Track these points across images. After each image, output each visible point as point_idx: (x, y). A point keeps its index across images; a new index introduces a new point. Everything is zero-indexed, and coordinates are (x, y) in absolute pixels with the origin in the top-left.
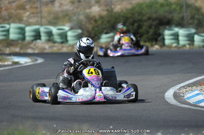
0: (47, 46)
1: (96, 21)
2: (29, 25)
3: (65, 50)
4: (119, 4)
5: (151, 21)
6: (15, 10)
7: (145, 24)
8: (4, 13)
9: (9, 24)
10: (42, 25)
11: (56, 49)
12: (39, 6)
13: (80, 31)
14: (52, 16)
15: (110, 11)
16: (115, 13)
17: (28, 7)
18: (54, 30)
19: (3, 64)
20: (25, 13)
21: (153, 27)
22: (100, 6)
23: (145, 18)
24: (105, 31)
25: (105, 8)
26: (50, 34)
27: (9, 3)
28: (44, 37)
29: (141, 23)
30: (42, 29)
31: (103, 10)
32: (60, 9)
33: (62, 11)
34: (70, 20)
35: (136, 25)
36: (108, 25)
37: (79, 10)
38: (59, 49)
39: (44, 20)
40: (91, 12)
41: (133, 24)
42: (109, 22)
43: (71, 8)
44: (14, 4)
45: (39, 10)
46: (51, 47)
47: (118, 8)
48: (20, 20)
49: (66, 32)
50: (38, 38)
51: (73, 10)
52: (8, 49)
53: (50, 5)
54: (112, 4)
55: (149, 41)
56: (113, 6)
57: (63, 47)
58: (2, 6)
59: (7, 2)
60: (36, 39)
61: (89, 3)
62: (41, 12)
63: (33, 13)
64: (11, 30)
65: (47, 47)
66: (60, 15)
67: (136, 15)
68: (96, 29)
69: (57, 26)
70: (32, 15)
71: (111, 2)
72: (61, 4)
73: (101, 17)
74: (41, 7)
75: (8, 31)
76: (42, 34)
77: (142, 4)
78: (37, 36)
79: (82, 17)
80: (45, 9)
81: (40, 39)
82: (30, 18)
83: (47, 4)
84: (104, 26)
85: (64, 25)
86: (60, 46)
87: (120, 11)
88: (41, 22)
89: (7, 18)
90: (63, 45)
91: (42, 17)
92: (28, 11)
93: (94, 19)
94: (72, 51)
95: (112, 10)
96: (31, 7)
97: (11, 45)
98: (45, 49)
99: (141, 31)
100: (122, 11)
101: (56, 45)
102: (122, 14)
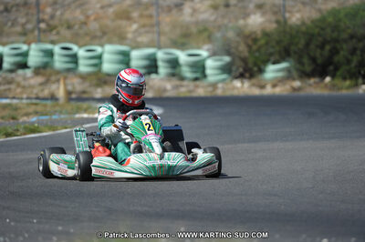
0: (169, 86)
1: (255, 40)
2: (137, 46)
3: (201, 92)
4: (299, 11)
5: (354, 40)
6: (113, 20)
7: (345, 46)
8: (93, 26)
9: (102, 46)
10: (160, 48)
11: (185, 90)
12: (154, 13)
13: (227, 59)
14: (178, 31)
15: (282, 23)
16: (291, 27)
17: (135, 15)
18: (183, 57)
19: (91, 116)
20: (130, 26)
21: (358, 52)
22: (264, 14)
23: (344, 36)
24: (272, 59)
25: (273, 18)
26: (174, 63)
27: (102, 7)
28: (163, 70)
29: (338, 46)
30: (160, 55)
31: (270, 21)
32: (194, 19)
33: (197, 23)
34: (210, 39)
35: (328, 47)
36: (277, 48)
37: (226, 21)
38: (190, 91)
39: (163, 39)
40: (246, 26)
41: (322, 47)
42: (278, 42)
43: (213, 18)
44: (111, 10)
45: (154, 20)
46: (176, 87)
47: (295, 18)
48: (121, 38)
49: (204, 60)
50: (154, 70)
51: (215, 21)
52: (99, 90)
53: (174, 11)
54: (285, 11)
55: (351, 78)
56: (287, 15)
57: (197, 87)
58: (90, 12)
59: (98, 6)
60: (149, 73)
61: (245, 8)
62: (158, 24)
63: (144, 26)
64: (106, 57)
65: (170, 88)
66: (194, 30)
67: (329, 30)
68: (257, 54)
69: (187, 49)
70: (143, 30)
71: (284, 6)
72: (195, 11)
73: (266, 34)
74: (158, 15)
75: (100, 57)
76: (160, 64)
77: (339, 11)
78: (152, 67)
79: (231, 34)
80: (166, 19)
81: (156, 72)
82: (140, 34)
83: (169, 9)
84: (271, 50)
85: (199, 48)
86: (191, 85)
87: (299, 23)
88: (159, 41)
89: (99, 34)
90: (198, 83)
91: (159, 34)
92: (135, 22)
93: (253, 36)
94: (213, 94)
95: (285, 22)
96: (141, 16)
97: (105, 83)
98: (165, 90)
99: (336, 59)
100: (303, 23)
101: (185, 83)
102: (304, 29)
